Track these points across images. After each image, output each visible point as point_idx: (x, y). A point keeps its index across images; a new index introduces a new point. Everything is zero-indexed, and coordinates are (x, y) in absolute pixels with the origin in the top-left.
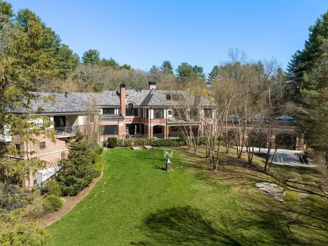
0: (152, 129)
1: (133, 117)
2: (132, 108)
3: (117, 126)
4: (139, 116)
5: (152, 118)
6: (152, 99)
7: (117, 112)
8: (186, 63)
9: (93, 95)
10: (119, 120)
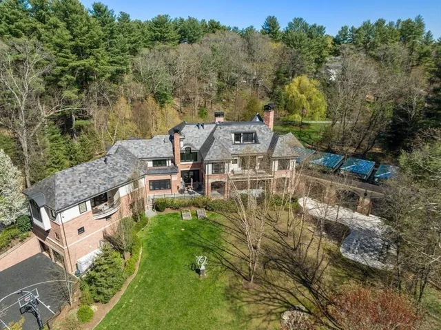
0: (210, 185)
1: (192, 163)
2: (191, 153)
3: (169, 180)
4: (199, 161)
5: (210, 173)
6: (211, 149)
7: (169, 163)
8: (301, 19)
9: (142, 144)
10: (171, 174)
